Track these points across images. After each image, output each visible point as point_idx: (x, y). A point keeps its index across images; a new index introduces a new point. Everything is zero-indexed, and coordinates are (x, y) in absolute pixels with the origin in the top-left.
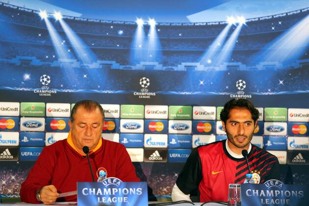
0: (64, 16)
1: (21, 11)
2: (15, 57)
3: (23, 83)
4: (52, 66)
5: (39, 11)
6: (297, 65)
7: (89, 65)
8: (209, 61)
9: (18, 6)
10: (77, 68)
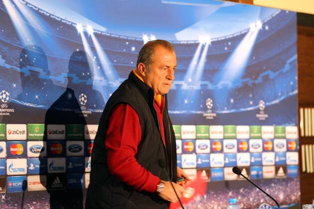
0: (94, 30)
1: (63, 23)
2: (60, 74)
3: (67, 103)
4: (88, 84)
5: (76, 24)
6: (240, 85)
7: (113, 83)
8: (190, 80)
9: (62, 18)
10: (105, 86)
